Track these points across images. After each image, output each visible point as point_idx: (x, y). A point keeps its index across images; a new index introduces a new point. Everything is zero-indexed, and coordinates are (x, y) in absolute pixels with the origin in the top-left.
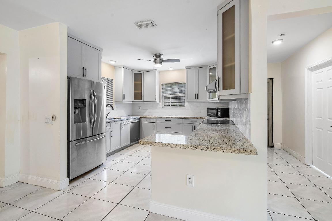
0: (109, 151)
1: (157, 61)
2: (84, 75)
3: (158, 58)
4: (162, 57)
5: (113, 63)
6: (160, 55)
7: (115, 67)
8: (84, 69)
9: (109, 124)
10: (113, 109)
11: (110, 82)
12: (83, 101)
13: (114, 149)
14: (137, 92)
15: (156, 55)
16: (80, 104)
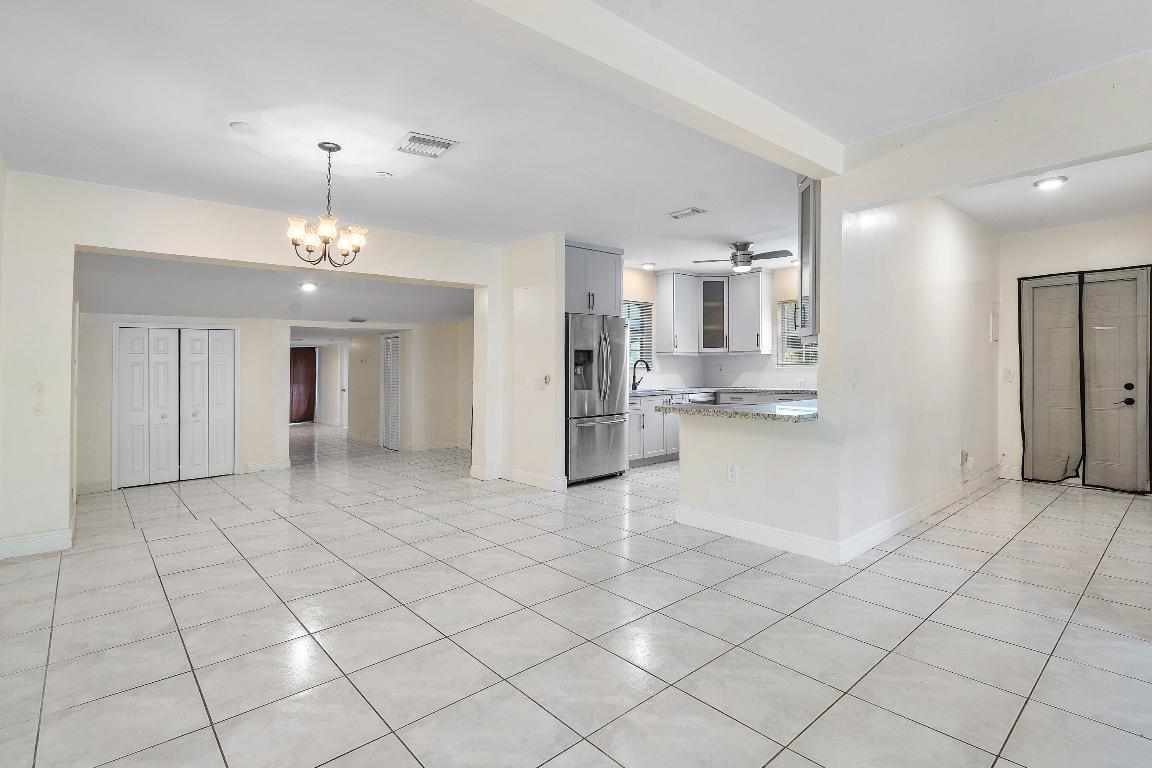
0: (637, 456)
1: (739, 259)
2: (591, 305)
3: (742, 252)
4: (751, 248)
5: (648, 267)
6: (745, 246)
7: (656, 275)
8: (591, 296)
9: (637, 400)
10: (649, 370)
11: (645, 308)
12: (589, 354)
13: (649, 454)
14: (709, 327)
15: (736, 245)
16: (584, 358)
